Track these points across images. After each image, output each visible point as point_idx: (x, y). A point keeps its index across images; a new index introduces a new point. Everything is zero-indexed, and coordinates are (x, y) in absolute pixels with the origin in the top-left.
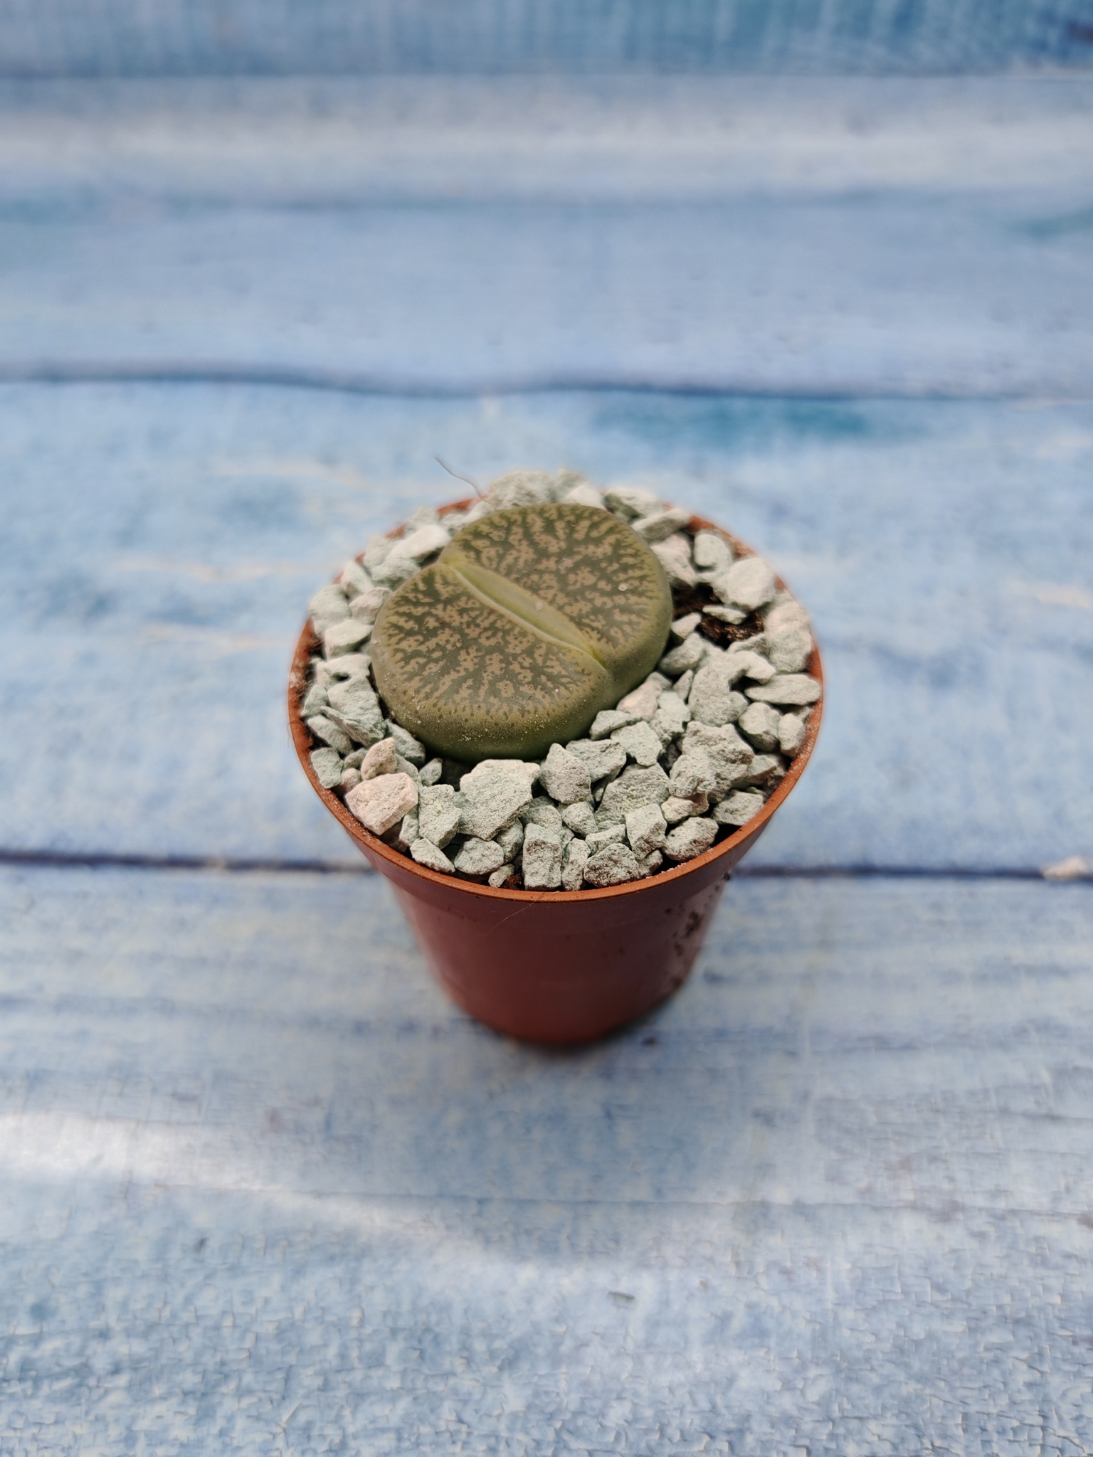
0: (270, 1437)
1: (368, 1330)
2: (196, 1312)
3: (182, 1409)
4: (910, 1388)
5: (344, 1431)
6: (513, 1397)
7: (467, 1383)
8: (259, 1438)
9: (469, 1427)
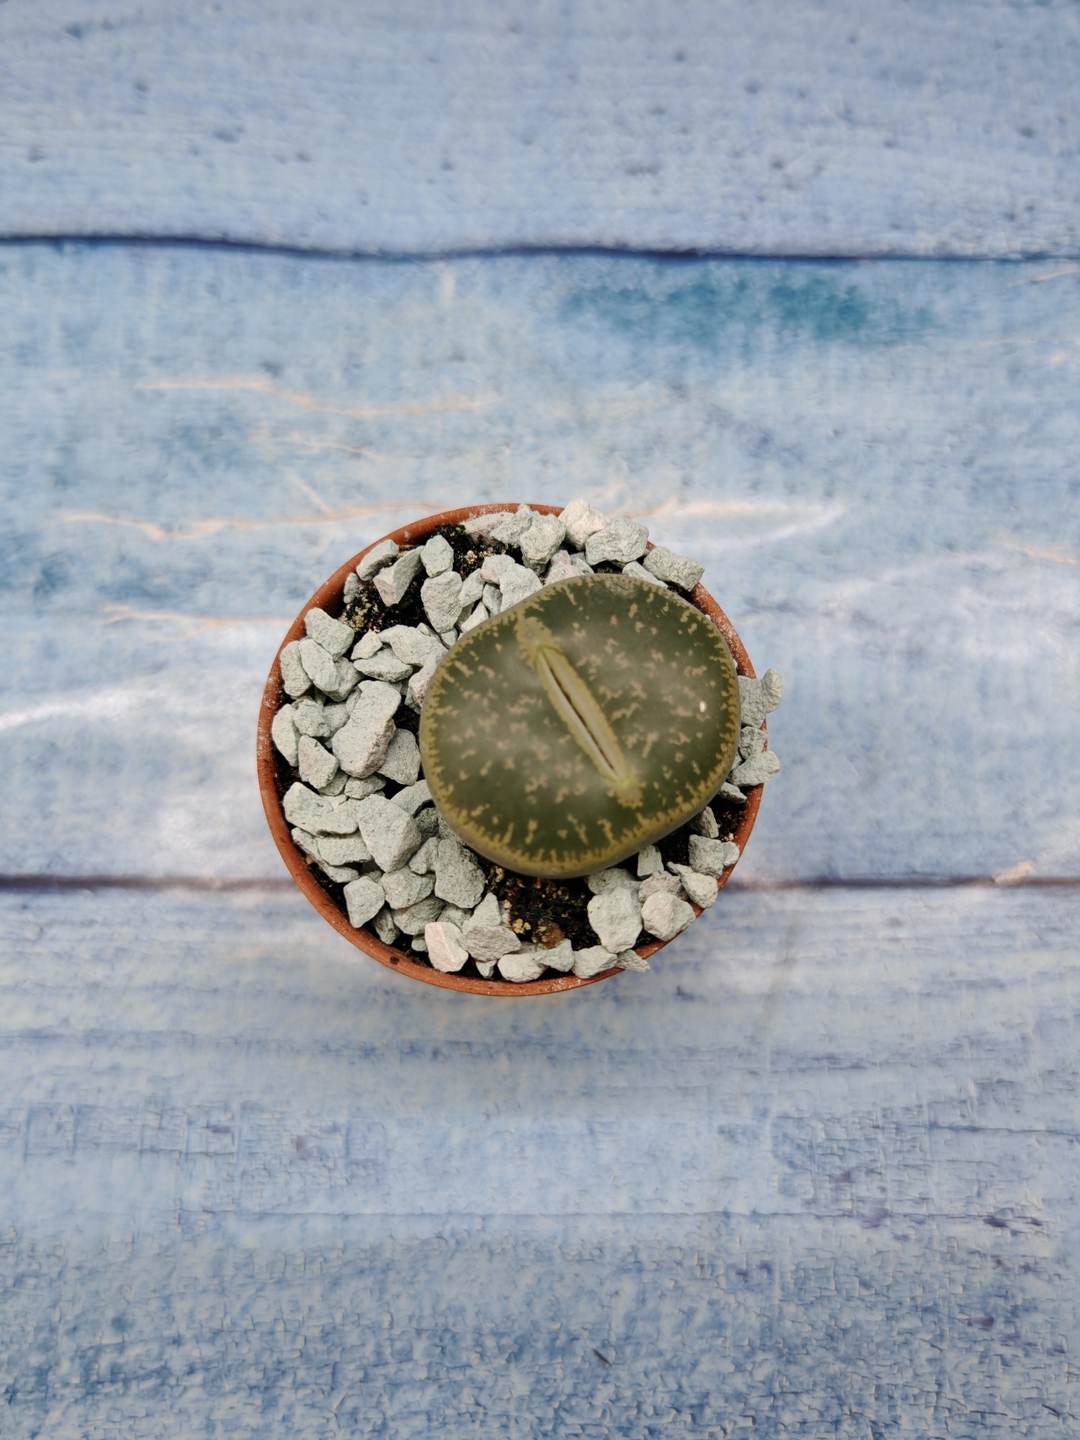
0: (325, 1421)
1: (397, 1331)
2: (252, 1320)
3: (250, 1401)
4: (837, 1367)
5: (384, 1414)
6: (519, 1383)
7: (481, 1373)
8: (316, 1422)
9: (485, 1409)
